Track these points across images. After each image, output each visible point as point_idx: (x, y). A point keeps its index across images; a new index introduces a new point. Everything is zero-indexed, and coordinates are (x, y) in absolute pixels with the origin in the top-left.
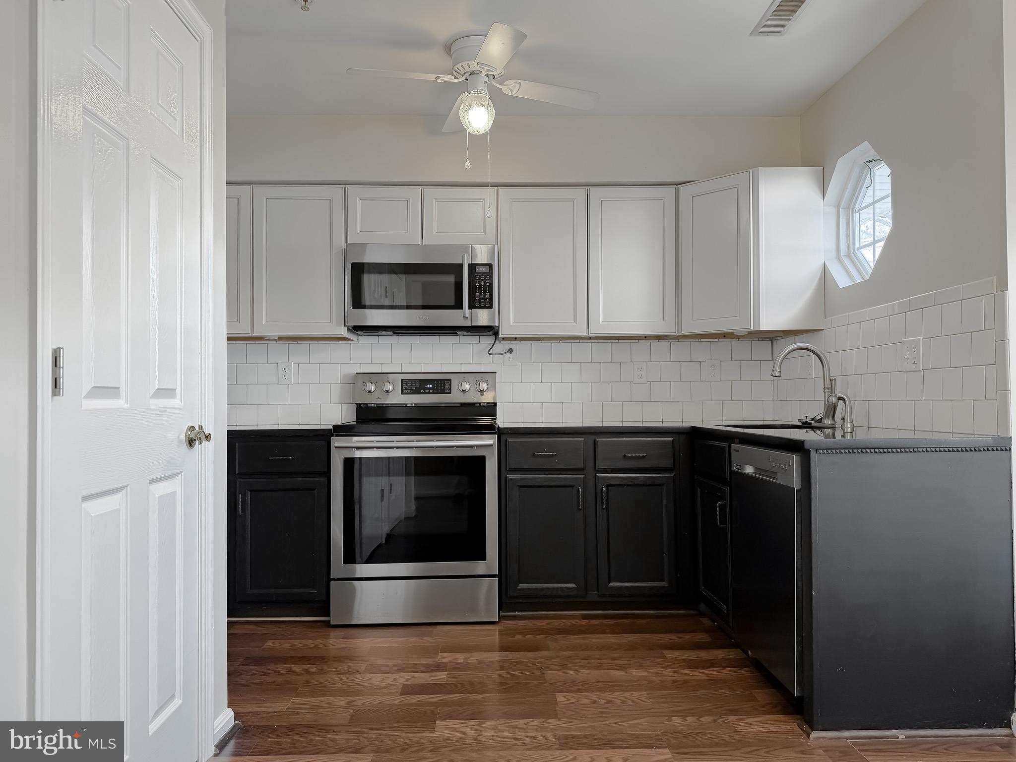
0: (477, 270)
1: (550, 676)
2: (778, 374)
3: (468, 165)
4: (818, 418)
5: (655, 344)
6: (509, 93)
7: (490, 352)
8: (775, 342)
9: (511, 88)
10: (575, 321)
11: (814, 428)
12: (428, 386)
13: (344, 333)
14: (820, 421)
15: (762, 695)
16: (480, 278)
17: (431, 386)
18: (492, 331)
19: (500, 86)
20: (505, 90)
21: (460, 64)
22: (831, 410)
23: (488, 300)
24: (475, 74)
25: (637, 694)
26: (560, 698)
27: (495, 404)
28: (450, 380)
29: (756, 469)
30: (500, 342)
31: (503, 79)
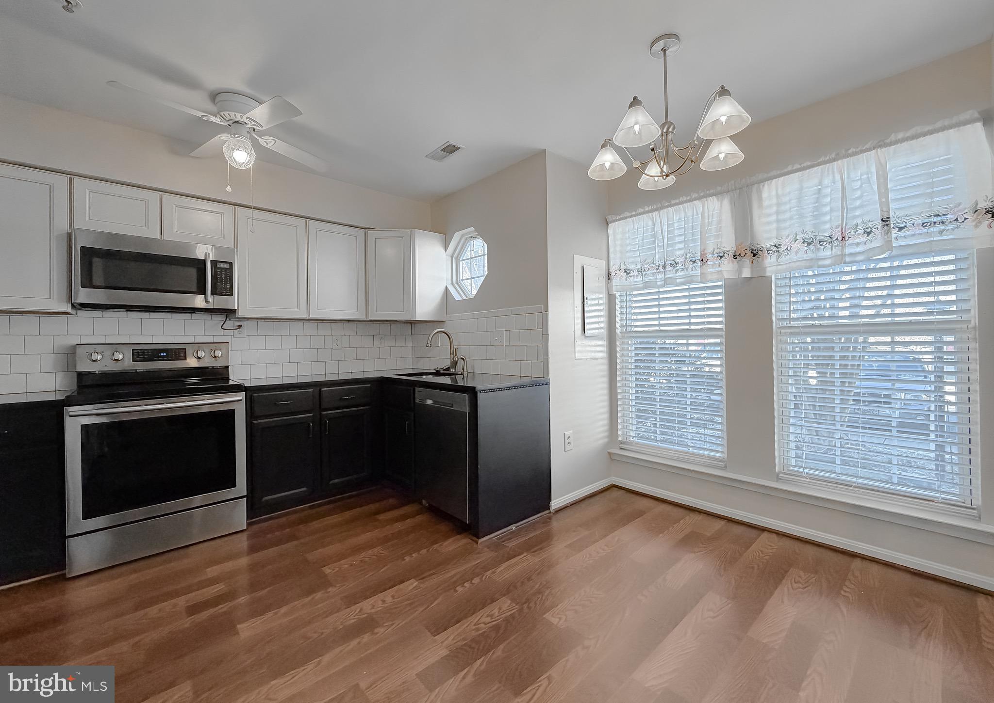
0: (218, 266)
1: (310, 557)
2: (430, 345)
3: (229, 189)
4: (445, 368)
5: (347, 325)
6: (265, 145)
7: (224, 327)
8: (413, 325)
9: (268, 142)
10: (298, 307)
11: (444, 375)
12: (162, 354)
13: (69, 309)
14: (448, 369)
15: (443, 527)
16: (221, 272)
17: (165, 354)
18: (229, 313)
19: (258, 138)
20: (261, 141)
21: (228, 112)
22: (455, 364)
23: (228, 289)
24: (239, 123)
25: (375, 550)
26: (327, 570)
27: (227, 367)
28: (185, 349)
29: (435, 402)
30: (230, 320)
31: (262, 134)
